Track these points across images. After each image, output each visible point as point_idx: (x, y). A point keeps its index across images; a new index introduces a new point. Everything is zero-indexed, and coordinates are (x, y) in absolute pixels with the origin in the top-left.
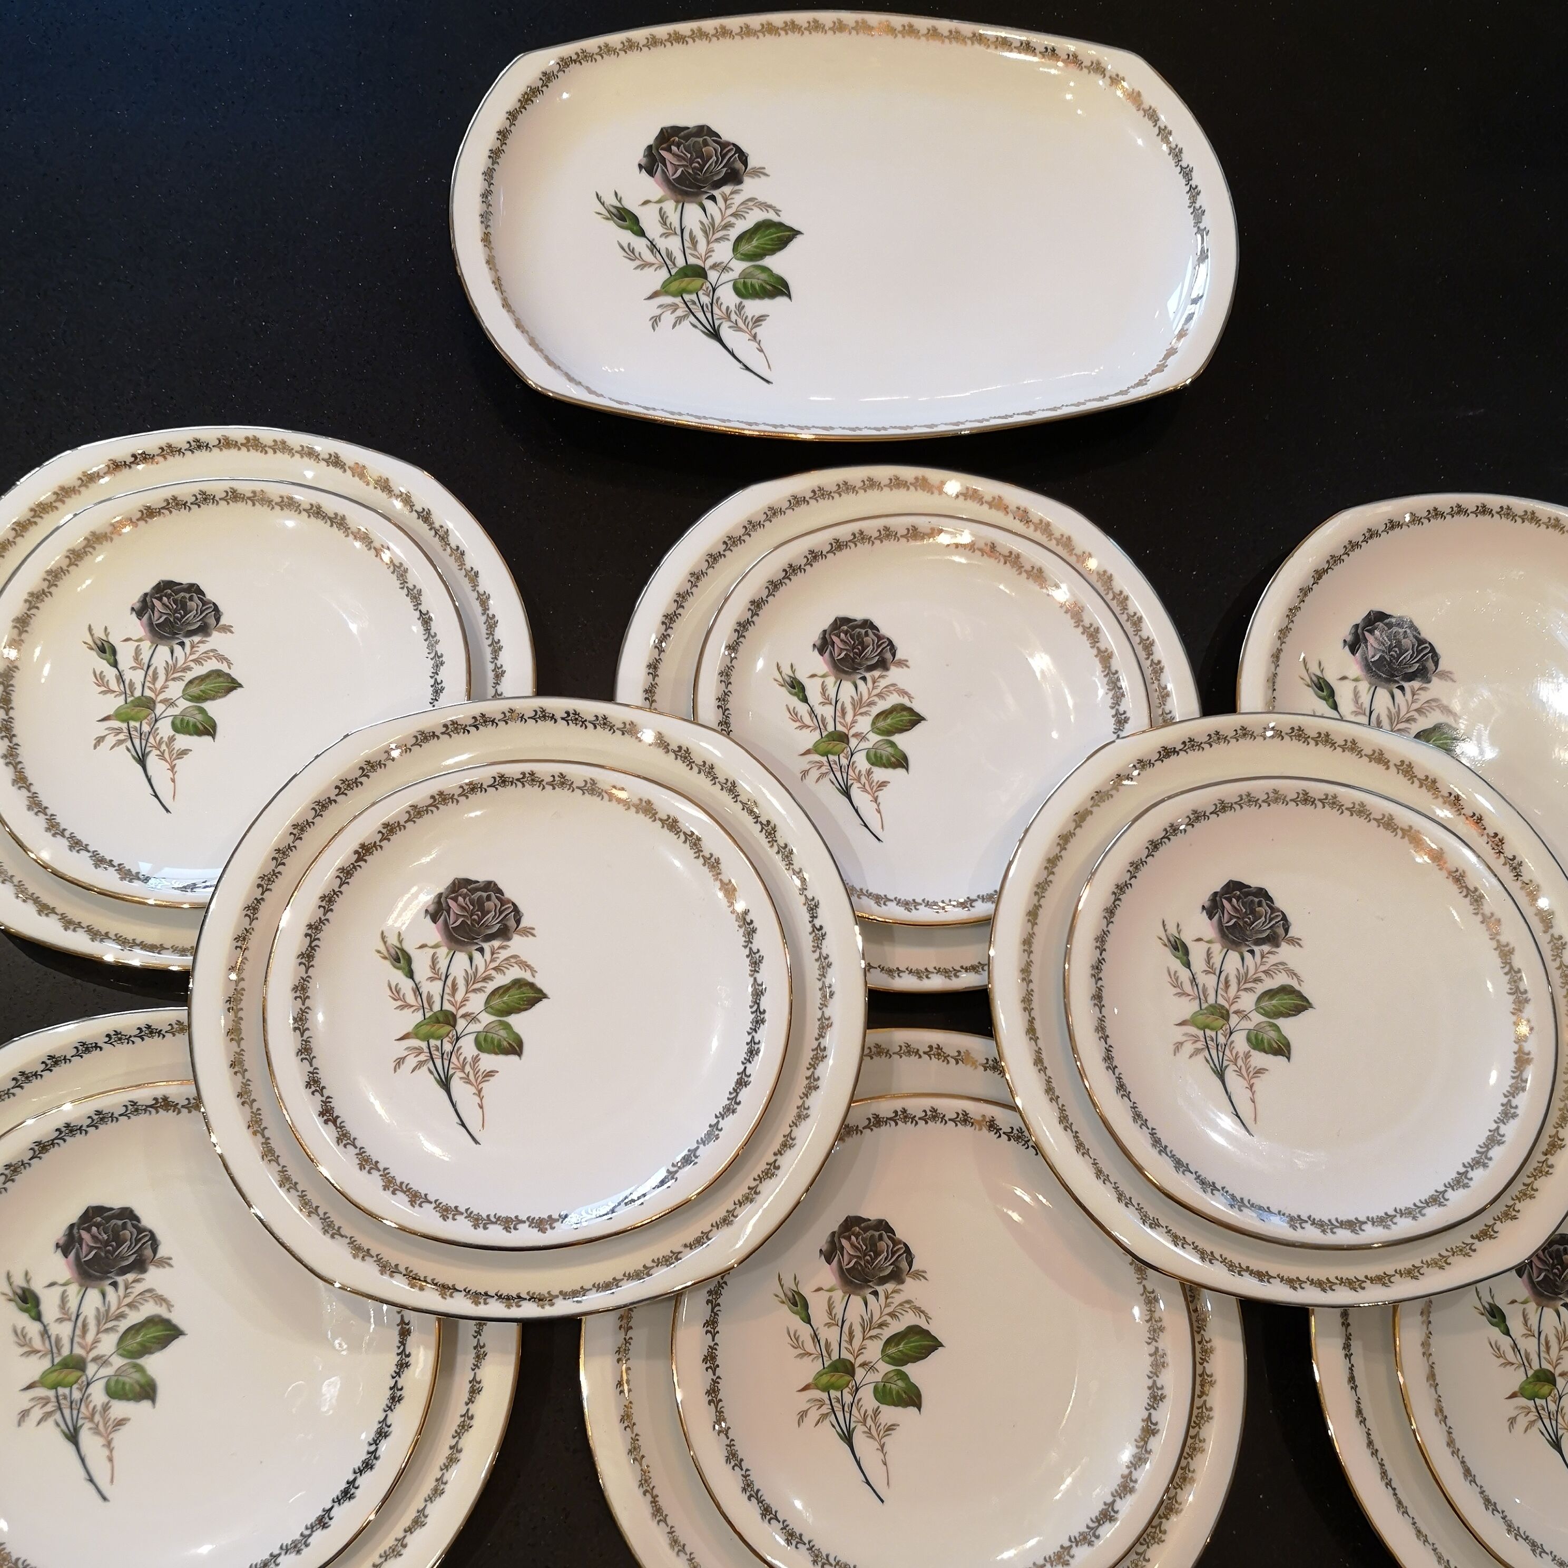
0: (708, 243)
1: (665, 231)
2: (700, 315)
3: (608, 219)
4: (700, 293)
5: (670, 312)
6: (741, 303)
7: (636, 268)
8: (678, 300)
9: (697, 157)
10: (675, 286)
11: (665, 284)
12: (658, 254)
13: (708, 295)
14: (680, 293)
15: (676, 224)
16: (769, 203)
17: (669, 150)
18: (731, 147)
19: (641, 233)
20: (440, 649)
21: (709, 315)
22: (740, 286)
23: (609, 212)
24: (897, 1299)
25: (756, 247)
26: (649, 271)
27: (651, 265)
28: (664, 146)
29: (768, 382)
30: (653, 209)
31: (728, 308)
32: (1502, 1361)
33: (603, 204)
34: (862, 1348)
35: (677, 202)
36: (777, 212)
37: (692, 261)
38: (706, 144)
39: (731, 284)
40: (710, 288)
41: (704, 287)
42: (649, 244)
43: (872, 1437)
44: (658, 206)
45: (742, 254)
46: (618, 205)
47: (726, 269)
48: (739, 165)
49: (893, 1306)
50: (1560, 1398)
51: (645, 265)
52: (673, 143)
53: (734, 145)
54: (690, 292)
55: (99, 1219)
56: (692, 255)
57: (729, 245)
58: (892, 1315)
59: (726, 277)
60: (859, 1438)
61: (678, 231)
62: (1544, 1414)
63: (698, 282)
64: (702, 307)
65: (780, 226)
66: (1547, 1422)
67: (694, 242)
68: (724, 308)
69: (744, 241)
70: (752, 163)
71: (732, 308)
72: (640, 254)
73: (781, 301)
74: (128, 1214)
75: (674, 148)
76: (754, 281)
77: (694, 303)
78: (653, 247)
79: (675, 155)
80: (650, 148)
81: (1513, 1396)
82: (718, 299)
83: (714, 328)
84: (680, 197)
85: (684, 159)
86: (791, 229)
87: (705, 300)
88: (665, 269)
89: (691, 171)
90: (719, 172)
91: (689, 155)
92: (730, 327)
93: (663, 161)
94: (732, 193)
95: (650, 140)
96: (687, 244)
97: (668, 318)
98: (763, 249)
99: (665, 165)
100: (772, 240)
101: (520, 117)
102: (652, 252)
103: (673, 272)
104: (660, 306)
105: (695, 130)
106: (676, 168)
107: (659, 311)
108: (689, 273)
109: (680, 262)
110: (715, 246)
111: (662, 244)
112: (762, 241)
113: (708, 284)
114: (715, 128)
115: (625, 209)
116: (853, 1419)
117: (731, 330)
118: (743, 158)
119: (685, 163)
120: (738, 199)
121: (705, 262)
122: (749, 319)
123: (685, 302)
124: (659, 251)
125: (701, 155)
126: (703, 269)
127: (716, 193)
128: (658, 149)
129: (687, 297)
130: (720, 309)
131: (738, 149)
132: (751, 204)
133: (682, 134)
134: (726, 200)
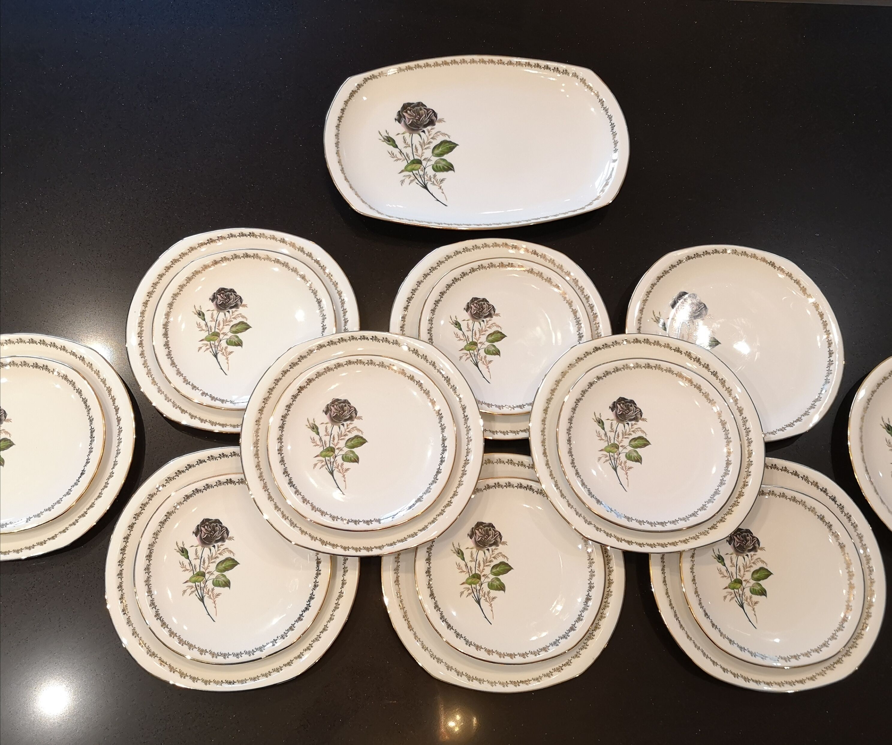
0: (422, 150)
1: (405, 145)
2: (420, 179)
3: (383, 141)
4: (419, 170)
5: (408, 178)
6: (435, 174)
7: (395, 161)
8: (411, 173)
10: (409, 168)
11: (406, 167)
13: (423, 171)
14: (411, 171)
15: (410, 143)
16: (446, 133)
17: (406, 112)
18: (431, 110)
19: (396, 147)
20: (324, 313)
21: (423, 179)
22: (435, 167)
23: (384, 139)
24: (496, 552)
25: (441, 151)
26: (400, 162)
28: (405, 111)
29: (446, 205)
30: (401, 136)
32: (722, 575)
33: (381, 135)
34: (483, 569)
35: (410, 133)
36: (449, 136)
37: (416, 157)
38: (421, 109)
39: (431, 166)
41: (421, 168)
42: (399, 151)
43: (487, 601)
44: (403, 136)
45: (435, 154)
46: (387, 135)
47: (429, 160)
48: (434, 118)
49: (495, 554)
50: (744, 589)
51: (398, 159)
52: (408, 110)
54: (415, 170)
55: (207, 523)
56: (416, 155)
57: (430, 151)
58: (494, 558)
59: (430, 163)
60: (482, 601)
61: (411, 145)
62: (737, 595)
63: (418, 166)
64: (420, 176)
65: (450, 142)
66: (738, 598)
67: (417, 150)
68: (429, 176)
69: (436, 149)
70: (439, 117)
71: (432, 176)
72: (396, 155)
73: (451, 172)
74: (218, 521)
75: (408, 112)
76: (440, 165)
77: (417, 174)
78: (401, 152)
79: (409, 114)
80: (399, 112)
81: (726, 588)
82: (426, 172)
83: (425, 184)
84: (411, 132)
85: (412, 116)
86: (455, 144)
87: (421, 173)
88: (406, 161)
89: (415, 121)
90: (426, 121)
91: (414, 115)
92: (431, 184)
93: (404, 117)
94: (431, 129)
95: (399, 109)
96: (414, 151)
97: (407, 181)
98: (444, 152)
100: (447, 148)
101: (349, 102)
102: (401, 154)
103: (409, 162)
104: (404, 176)
105: (416, 104)
106: (409, 119)
107: (404, 178)
108: (415, 162)
109: (412, 158)
110: (425, 151)
111: (404, 151)
112: (443, 149)
113: (422, 167)
114: (424, 103)
115: (390, 137)
116: (480, 595)
118: (435, 115)
119: (413, 118)
120: (433, 132)
121: (421, 158)
122: (438, 180)
123: (414, 174)
124: (403, 154)
125: (419, 114)
126: (420, 161)
127: (425, 129)
128: (402, 113)
129: (414, 172)
130: (427, 176)
131: (434, 111)
132: (439, 134)
133: (412, 106)
134: (429, 132)
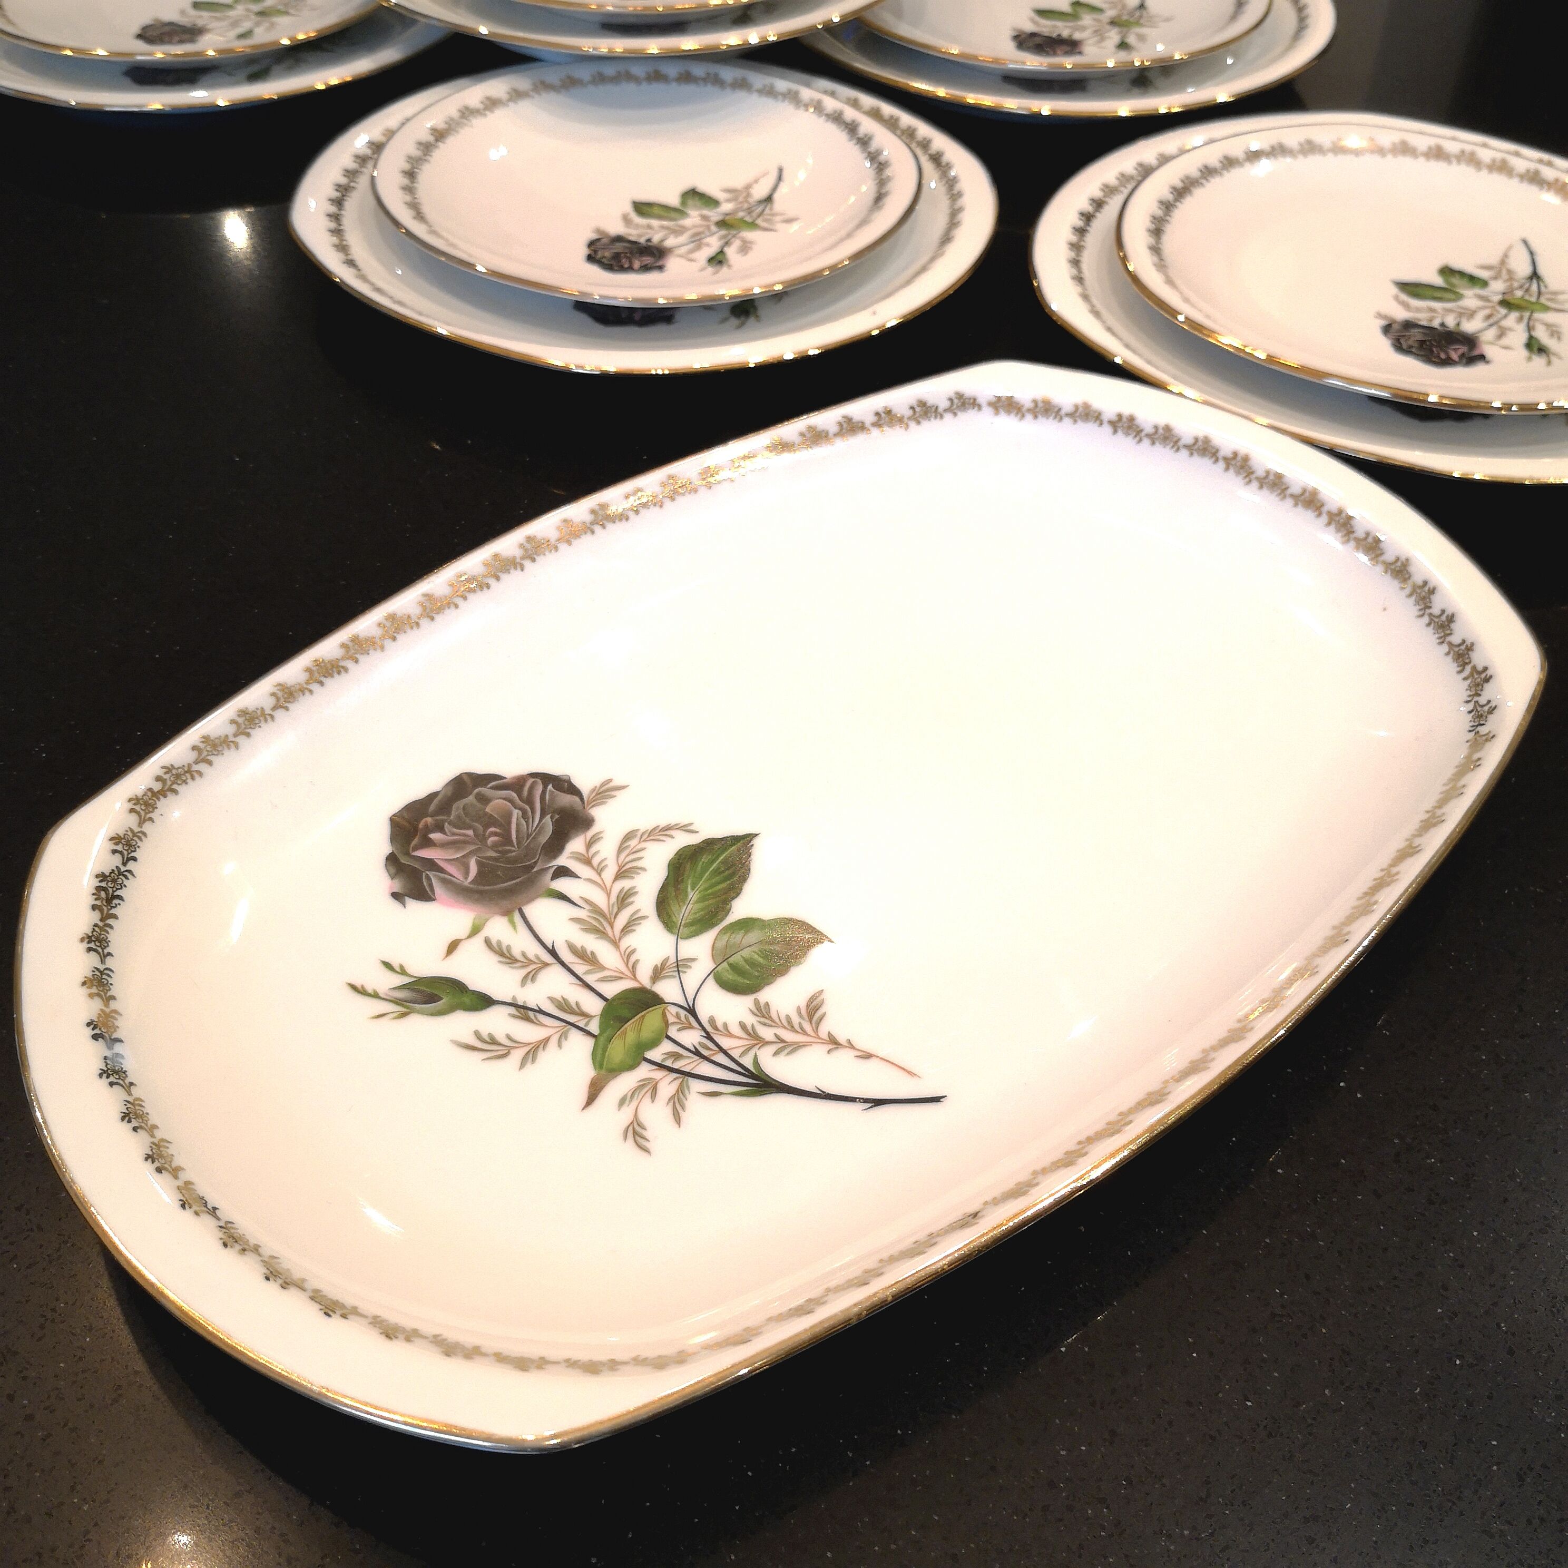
0: (615, 944)
1: (524, 972)
2: (706, 1069)
3: (403, 1015)
4: (672, 1032)
5: (647, 1099)
6: (757, 1002)
7: (523, 1064)
8: (644, 1071)
9: (486, 827)
10: (618, 1050)
11: (599, 1058)
12: (541, 1018)
13: (690, 1027)
14: (637, 1057)
15: (534, 950)
16: (663, 823)
17: (428, 843)
18: (531, 781)
19: (483, 1002)
21: (721, 1058)
22: (730, 976)
23: (396, 1002)
25: (702, 899)
26: (547, 1057)
27: (546, 1041)
28: (415, 841)
29: (936, 1100)
30: (474, 950)
31: (743, 1026)
33: (376, 996)
35: (507, 913)
36: (686, 828)
37: (611, 990)
38: (484, 800)
39: (711, 983)
40: (683, 1013)
41: (671, 1019)
42: (512, 1010)
44: (479, 940)
45: (686, 925)
46: (406, 980)
47: (680, 966)
48: (566, 800)
51: (533, 1052)
52: (428, 830)
53: (534, 775)
54: (654, 1043)
56: (603, 980)
57: (653, 925)
59: (692, 978)
61: (547, 958)
63: (651, 1019)
64: (697, 1053)
65: (709, 845)
67: (590, 959)
68: (736, 1030)
69: (674, 908)
70: (585, 782)
71: (750, 1020)
72: (509, 1037)
73: (818, 955)
75: (436, 836)
76: (746, 953)
77: (677, 1057)
78: (524, 1012)
79: (444, 845)
80: (391, 860)
82: (712, 1021)
83: (750, 1074)
84: (506, 904)
85: (465, 842)
86: (735, 839)
87: (691, 1038)
88: (575, 1035)
89: (494, 854)
90: (540, 829)
91: (470, 832)
92: (776, 1054)
93: (431, 864)
94: (589, 845)
95: (384, 847)
96: (580, 969)
97: (655, 1113)
98: (715, 895)
99: (441, 870)
100: (717, 872)
102: (528, 1019)
103: (594, 1027)
104: (622, 1102)
105: (450, 788)
106: (462, 861)
107: (626, 1115)
108: (625, 1013)
109: (593, 1006)
110: (629, 941)
111: (534, 995)
112: (702, 884)
113: (673, 1010)
114: (482, 767)
115: (421, 981)
117: (782, 1058)
118: (564, 785)
119: (472, 847)
120: (606, 850)
121: (634, 978)
122: (796, 1020)
123: (661, 1066)
124: (541, 1012)
125: (490, 821)
126: (643, 991)
127: (563, 860)
128: (407, 854)
129: (655, 1054)
130: (730, 1035)
131: (546, 778)
132: (633, 843)
133: (432, 807)
134: (587, 862)
